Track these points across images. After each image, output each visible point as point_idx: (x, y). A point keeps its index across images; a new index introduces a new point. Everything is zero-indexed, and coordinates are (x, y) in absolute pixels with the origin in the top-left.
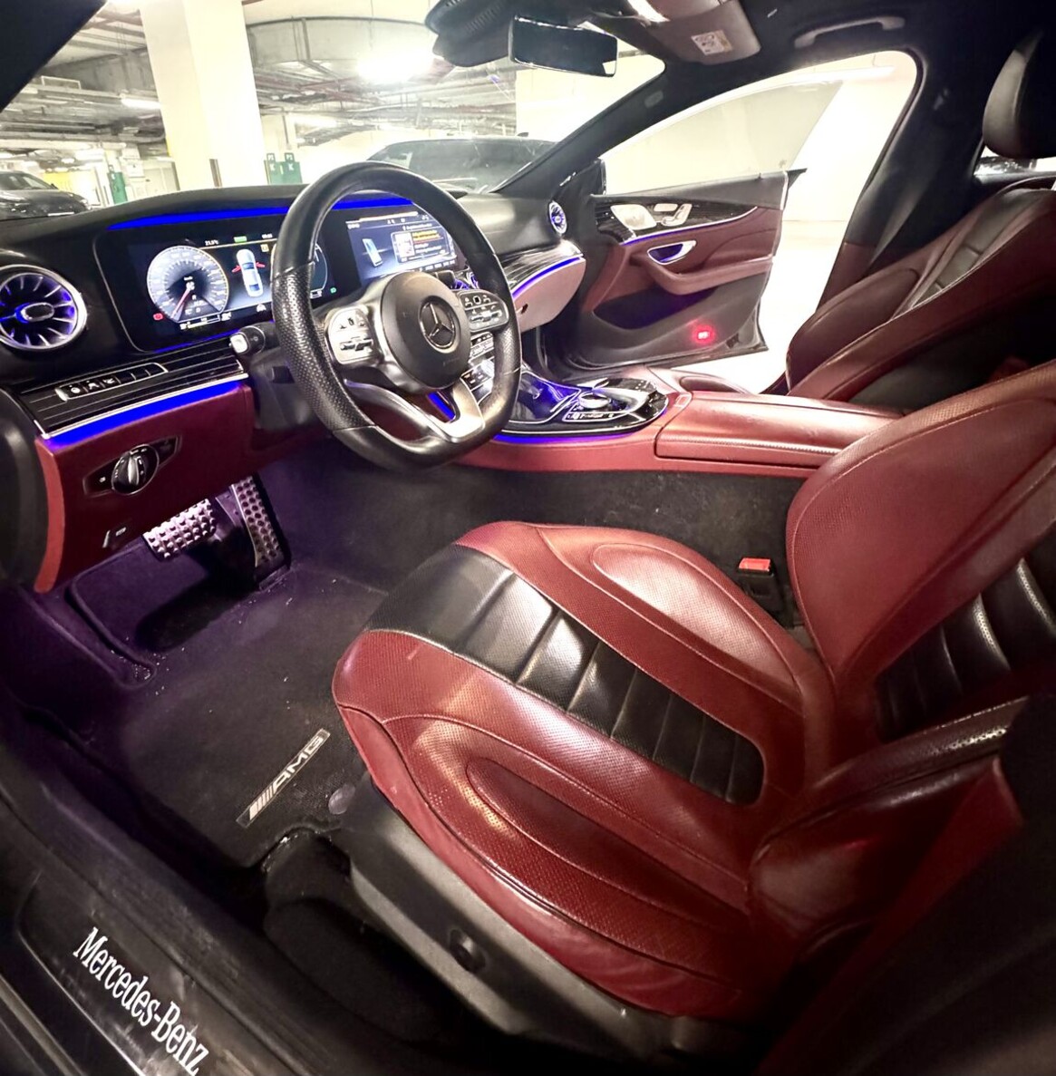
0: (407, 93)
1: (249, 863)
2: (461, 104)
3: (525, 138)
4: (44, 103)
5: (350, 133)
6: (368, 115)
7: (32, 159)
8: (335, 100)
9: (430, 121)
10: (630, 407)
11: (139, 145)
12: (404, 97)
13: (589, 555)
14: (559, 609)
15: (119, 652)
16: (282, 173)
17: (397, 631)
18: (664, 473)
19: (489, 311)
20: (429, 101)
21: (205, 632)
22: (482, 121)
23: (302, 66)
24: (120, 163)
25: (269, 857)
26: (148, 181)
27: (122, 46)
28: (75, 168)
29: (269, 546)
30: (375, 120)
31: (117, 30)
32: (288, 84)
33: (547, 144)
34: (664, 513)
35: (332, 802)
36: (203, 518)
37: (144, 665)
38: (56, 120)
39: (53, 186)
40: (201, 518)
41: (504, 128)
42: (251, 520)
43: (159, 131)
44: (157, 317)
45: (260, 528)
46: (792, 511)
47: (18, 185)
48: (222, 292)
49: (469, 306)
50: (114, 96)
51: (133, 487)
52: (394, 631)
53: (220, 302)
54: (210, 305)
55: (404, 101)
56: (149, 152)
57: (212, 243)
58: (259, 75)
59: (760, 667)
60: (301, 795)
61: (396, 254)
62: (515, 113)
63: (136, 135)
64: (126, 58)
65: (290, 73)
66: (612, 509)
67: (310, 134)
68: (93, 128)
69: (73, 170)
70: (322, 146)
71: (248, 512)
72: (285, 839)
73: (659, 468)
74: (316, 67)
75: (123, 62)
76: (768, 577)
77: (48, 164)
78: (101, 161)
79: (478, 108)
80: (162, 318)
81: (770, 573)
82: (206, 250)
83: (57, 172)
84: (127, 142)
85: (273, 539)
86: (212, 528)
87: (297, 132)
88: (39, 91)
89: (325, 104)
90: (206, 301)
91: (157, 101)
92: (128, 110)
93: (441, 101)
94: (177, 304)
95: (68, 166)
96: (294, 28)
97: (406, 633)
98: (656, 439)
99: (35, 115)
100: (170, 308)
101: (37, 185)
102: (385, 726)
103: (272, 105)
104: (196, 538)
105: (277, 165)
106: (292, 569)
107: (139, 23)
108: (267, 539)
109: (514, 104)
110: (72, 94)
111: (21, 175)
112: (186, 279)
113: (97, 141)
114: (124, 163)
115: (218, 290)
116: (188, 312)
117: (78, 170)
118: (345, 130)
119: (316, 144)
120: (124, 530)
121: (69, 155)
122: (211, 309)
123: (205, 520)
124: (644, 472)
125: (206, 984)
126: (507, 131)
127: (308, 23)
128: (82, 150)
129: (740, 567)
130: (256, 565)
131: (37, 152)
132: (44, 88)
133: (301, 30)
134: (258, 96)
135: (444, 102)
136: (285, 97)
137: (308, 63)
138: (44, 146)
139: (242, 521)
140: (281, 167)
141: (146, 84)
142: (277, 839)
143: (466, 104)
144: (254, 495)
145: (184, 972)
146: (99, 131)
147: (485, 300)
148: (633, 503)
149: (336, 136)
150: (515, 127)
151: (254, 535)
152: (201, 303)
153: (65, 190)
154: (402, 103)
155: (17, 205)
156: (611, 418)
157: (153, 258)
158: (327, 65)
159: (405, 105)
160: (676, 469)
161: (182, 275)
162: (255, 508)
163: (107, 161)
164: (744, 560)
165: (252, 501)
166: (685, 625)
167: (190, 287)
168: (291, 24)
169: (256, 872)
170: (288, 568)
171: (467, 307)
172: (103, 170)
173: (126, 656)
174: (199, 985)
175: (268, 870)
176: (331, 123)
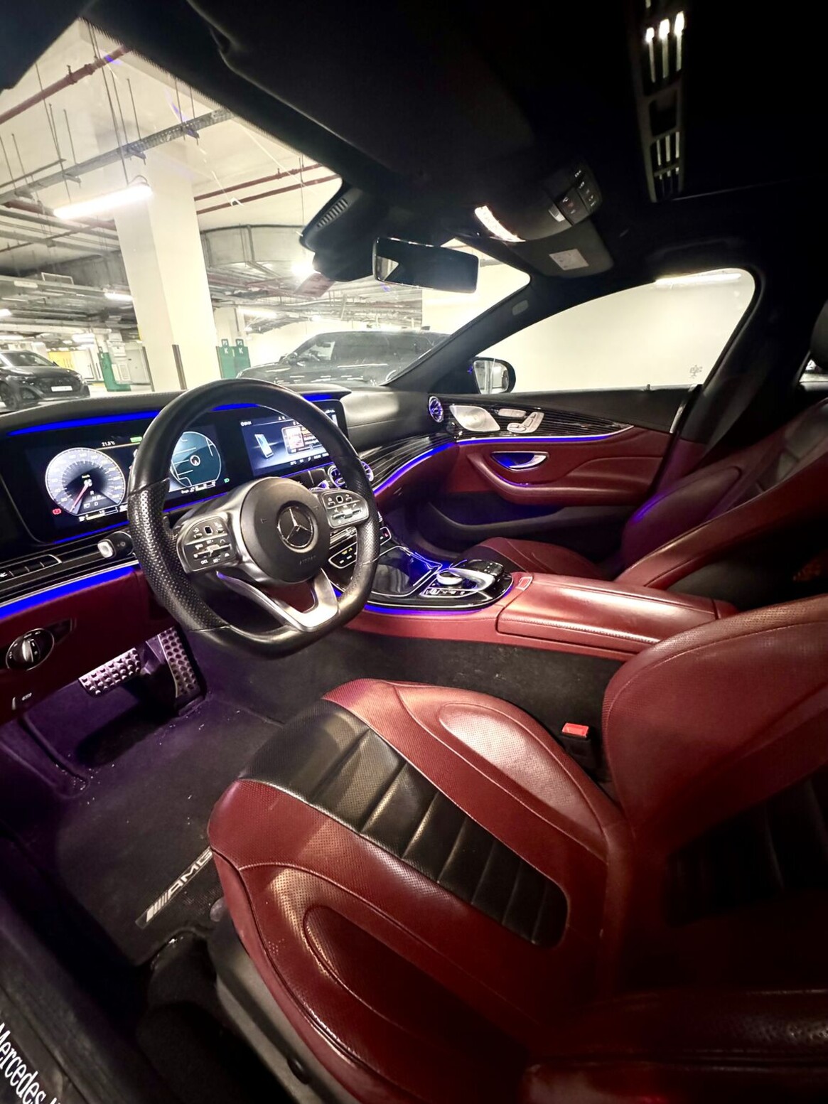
0: (333, 291)
1: (140, 961)
2: (377, 300)
3: (427, 331)
4: (45, 296)
5: (288, 323)
6: (303, 308)
7: (39, 340)
8: (275, 296)
9: (353, 314)
10: (478, 587)
11: (121, 331)
12: (332, 293)
13: (439, 712)
14: (406, 761)
15: (62, 766)
16: (234, 355)
17: (264, 783)
18: (504, 646)
19: (350, 509)
20: (353, 298)
21: (133, 751)
22: (395, 315)
23: (248, 267)
24: (107, 344)
25: (158, 955)
26: (130, 360)
27: (104, 248)
28: (74, 348)
29: (188, 680)
30: (309, 313)
31: (99, 234)
32: (237, 282)
33: (443, 336)
34: (503, 678)
35: (213, 911)
36: (129, 661)
37: (81, 778)
38: (55, 309)
39: (55, 364)
40: (127, 661)
41: (413, 321)
42: (172, 660)
43: (134, 321)
44: (56, 512)
45: (180, 667)
46: (607, 692)
47: (27, 361)
48: (120, 487)
49: (332, 505)
50: (97, 289)
51: (29, 664)
52: (261, 782)
53: (117, 496)
54: (108, 498)
55: (332, 297)
56: (130, 336)
57: (111, 445)
58: (211, 274)
59: (574, 818)
60: (189, 902)
61: (286, 446)
62: (421, 308)
63: (119, 323)
64: (108, 258)
65: (239, 273)
66: (460, 672)
67: (256, 324)
68: (85, 316)
69: (72, 350)
70: (265, 333)
71: (170, 654)
72: (173, 940)
73: (499, 642)
74: (259, 267)
75: (105, 262)
76: (584, 741)
77: (55, 344)
78: (93, 343)
79: (391, 304)
80: (60, 512)
81: (587, 739)
82: (103, 451)
83: (60, 351)
84: (112, 328)
85: (191, 675)
86: (137, 669)
87: (246, 322)
88: (38, 285)
89: (268, 298)
90: (104, 495)
91: (130, 294)
92: (110, 301)
93: (361, 298)
94: (75, 500)
95: (68, 346)
96: (241, 234)
97: (271, 785)
98: (498, 617)
99: (40, 305)
100: (70, 504)
101: (43, 362)
102: (241, 873)
103: (226, 299)
104: (123, 677)
105: (229, 349)
106: (207, 699)
107: (114, 228)
108: (186, 675)
109: (421, 301)
110: (66, 288)
111: (29, 354)
112: (83, 477)
113: (88, 327)
114: (111, 345)
115: (114, 485)
116: (86, 506)
117: (76, 350)
118: (283, 321)
119: (261, 332)
120: (30, 695)
121: (69, 338)
122: (108, 502)
123: (131, 663)
124: (487, 644)
125: (80, 1087)
126: (415, 323)
127: (253, 230)
128: (78, 334)
129: (563, 731)
130: (177, 696)
131: (43, 335)
132: (44, 283)
133: (247, 235)
134: (210, 291)
135: (364, 298)
136: (236, 292)
137: (253, 263)
138: (48, 330)
139: (165, 660)
140: (233, 351)
141: (122, 282)
142: (166, 941)
143: (381, 300)
144: (176, 640)
145: (64, 1073)
146: (90, 319)
147: (347, 499)
148: (477, 668)
149: (279, 325)
150: (421, 320)
151: (175, 672)
152: (99, 497)
153: (64, 367)
154: (330, 299)
155: (26, 378)
156: (462, 595)
157: (51, 459)
158: (269, 266)
159: (332, 300)
160: (514, 643)
161: (80, 474)
162: (176, 650)
163: (97, 343)
164: (567, 724)
165: (174, 644)
166: (513, 777)
167: (88, 483)
168: (238, 231)
169: (146, 969)
170: (204, 698)
171: (330, 506)
172: (95, 352)
173: (67, 770)
174: (74, 1086)
175: (156, 967)
176: (271, 315)
